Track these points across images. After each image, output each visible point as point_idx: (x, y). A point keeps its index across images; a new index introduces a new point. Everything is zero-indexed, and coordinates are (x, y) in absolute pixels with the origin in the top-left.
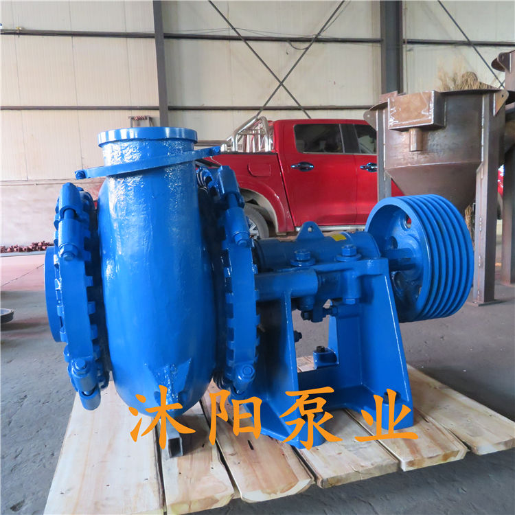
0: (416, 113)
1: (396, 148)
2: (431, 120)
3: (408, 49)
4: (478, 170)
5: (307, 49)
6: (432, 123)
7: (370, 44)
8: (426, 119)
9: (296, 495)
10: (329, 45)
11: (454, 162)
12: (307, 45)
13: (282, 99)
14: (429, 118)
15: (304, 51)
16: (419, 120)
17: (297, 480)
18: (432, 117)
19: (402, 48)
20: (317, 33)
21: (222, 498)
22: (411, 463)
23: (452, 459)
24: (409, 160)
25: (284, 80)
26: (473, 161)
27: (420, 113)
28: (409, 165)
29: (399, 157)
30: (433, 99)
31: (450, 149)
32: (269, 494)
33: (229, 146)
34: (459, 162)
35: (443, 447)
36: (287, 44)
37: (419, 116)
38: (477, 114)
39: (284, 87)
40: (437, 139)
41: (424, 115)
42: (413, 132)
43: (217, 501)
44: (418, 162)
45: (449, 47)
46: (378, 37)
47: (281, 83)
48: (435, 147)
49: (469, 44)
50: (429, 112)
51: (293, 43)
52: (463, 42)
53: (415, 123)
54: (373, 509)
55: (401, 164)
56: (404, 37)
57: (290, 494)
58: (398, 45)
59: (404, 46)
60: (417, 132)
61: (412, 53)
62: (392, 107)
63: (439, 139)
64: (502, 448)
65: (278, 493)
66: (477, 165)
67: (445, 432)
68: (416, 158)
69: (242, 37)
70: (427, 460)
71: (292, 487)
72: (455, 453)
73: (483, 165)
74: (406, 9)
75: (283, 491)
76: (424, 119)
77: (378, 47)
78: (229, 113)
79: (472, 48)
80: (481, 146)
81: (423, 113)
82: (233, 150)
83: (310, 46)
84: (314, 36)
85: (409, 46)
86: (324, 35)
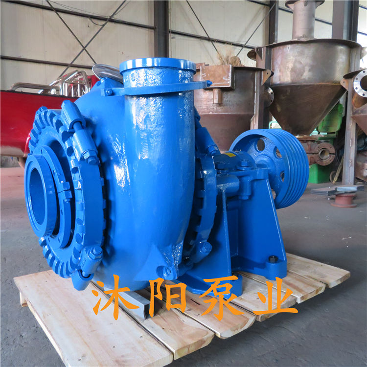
0: (220, 79)
1: (201, 101)
2: (229, 84)
3: (172, 37)
4: (252, 119)
5: (104, 25)
6: (230, 86)
7: (147, 29)
8: (226, 83)
9: (248, 328)
10: (119, 25)
11: (239, 113)
12: (103, 23)
13: (84, 60)
14: (228, 83)
15: (101, 27)
16: (221, 83)
17: (248, 319)
18: (230, 82)
19: (168, 36)
20: (110, 15)
21: (208, 338)
22: (302, 298)
23: (320, 292)
24: (211, 110)
25: (86, 46)
26: (250, 113)
27: (222, 79)
28: (211, 113)
29: (204, 107)
30: (231, 70)
31: (238, 105)
32: (234, 330)
33: (58, 90)
34: (242, 113)
35: (313, 286)
36: (88, 20)
37: (222, 80)
38: (252, 84)
39: (86, 51)
40: (229, 97)
41: (224, 80)
42: (216, 91)
43: (205, 342)
44: (216, 111)
45: (197, 39)
46: (152, 25)
47: (84, 48)
48: (228, 102)
49: (209, 39)
50: (228, 78)
51: (92, 19)
52: (205, 38)
53: (218, 85)
54: (288, 330)
55: (205, 112)
56: (170, 29)
57: (245, 329)
58: (166, 33)
59: (169, 34)
60: (218, 91)
61: (174, 40)
62: (203, 73)
63: (231, 97)
64: (340, 282)
65: (239, 329)
66: (251, 116)
67: (306, 277)
68: (215, 109)
69: (54, 8)
70: (309, 295)
71: (246, 323)
72: (321, 288)
73: (255, 116)
74: (171, 9)
75: (241, 328)
76: (225, 83)
77: (152, 32)
78: (42, 65)
79: (211, 43)
80: (254, 104)
81: (224, 79)
82: (61, 94)
83: (106, 24)
84: (109, 17)
85: (173, 35)
86: (116, 17)
